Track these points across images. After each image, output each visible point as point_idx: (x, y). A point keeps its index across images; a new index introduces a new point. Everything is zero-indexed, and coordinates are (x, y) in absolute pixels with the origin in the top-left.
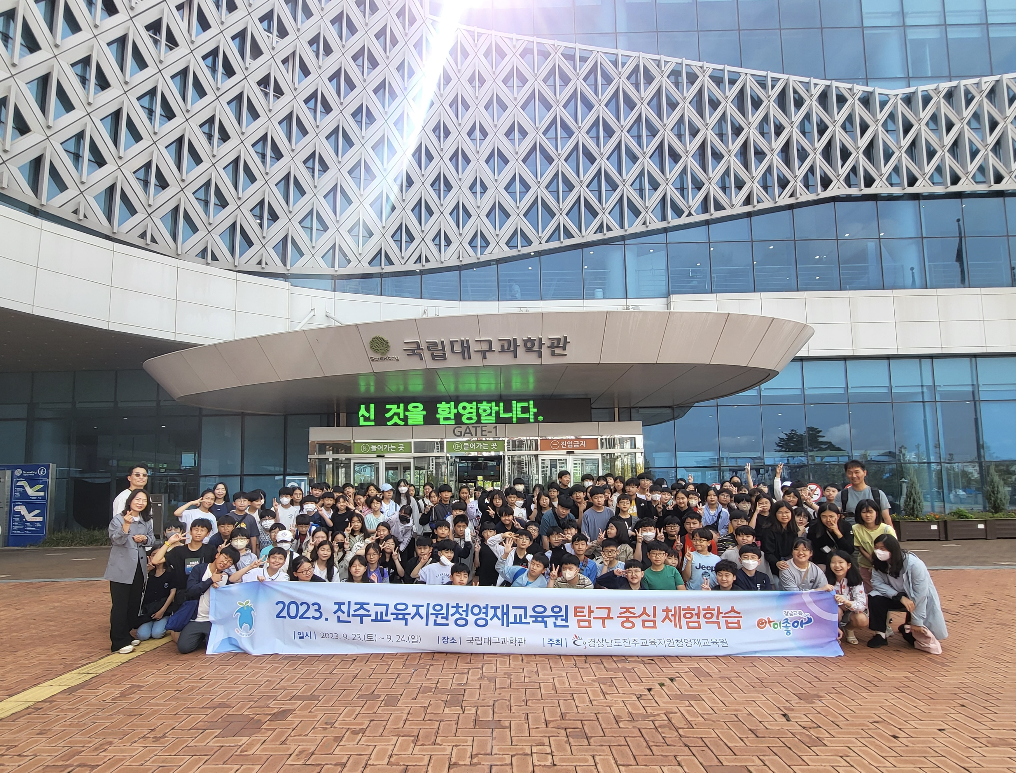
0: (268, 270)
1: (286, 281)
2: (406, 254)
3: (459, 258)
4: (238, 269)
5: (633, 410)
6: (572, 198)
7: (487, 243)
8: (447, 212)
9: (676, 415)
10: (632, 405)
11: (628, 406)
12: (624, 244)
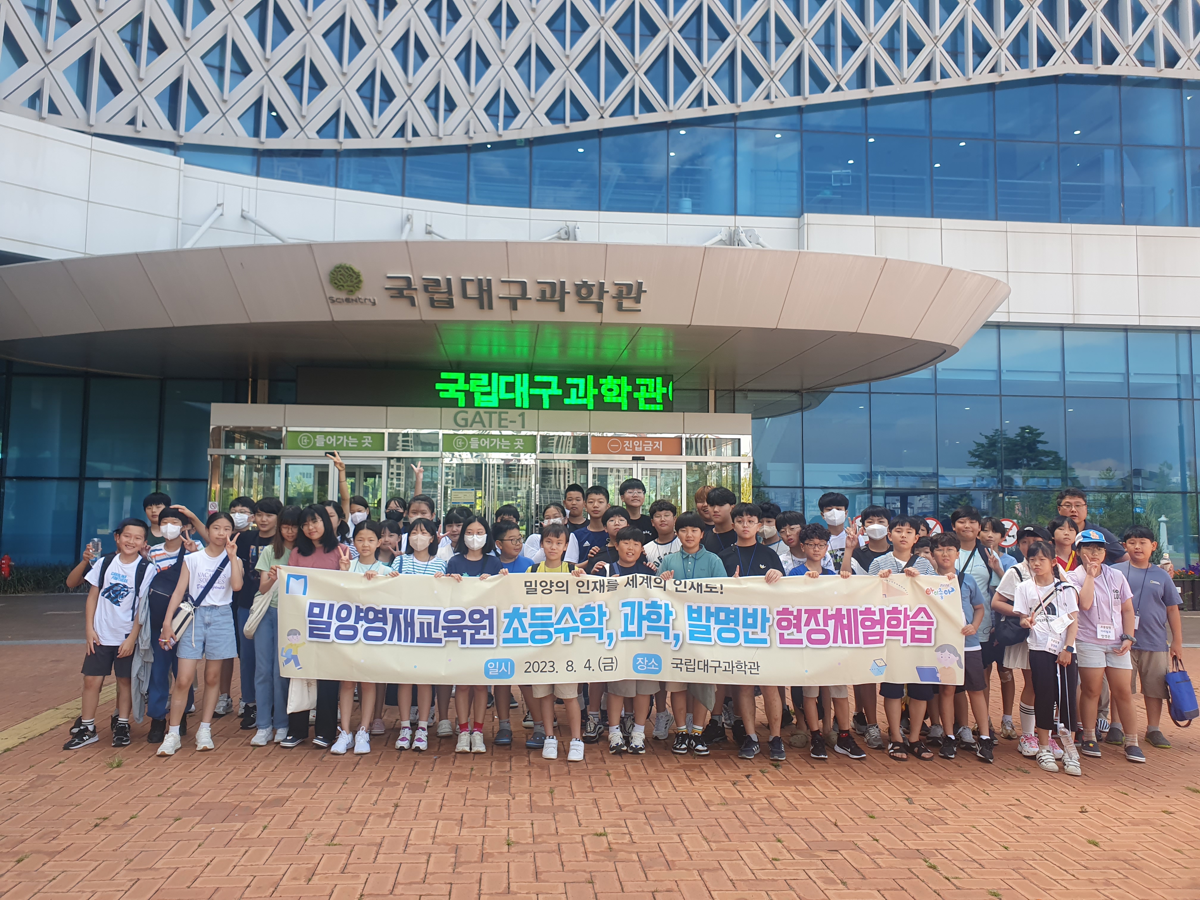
0: (146, 134)
1: (175, 155)
2: (380, 121)
3: (467, 132)
4: (93, 130)
5: (738, 394)
6: (655, 47)
7: (513, 111)
8: (451, 56)
9: (806, 403)
10: (736, 387)
11: (732, 388)
12: (735, 128)
